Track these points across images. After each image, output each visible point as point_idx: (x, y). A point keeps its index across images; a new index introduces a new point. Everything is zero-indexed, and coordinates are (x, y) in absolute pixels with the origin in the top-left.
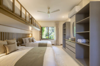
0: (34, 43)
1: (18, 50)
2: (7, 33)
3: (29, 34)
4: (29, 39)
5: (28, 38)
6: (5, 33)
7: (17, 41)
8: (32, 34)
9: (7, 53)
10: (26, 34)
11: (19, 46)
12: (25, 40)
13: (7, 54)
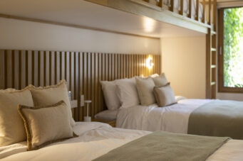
0: (163, 110)
1: (75, 136)
2: (33, 52)
3: (139, 57)
4: (138, 88)
5: (133, 80)
6: (27, 52)
7: (76, 96)
8: (158, 59)
9: (30, 145)
10: (126, 57)
11: (83, 120)
12: (117, 90)
13: (30, 149)
